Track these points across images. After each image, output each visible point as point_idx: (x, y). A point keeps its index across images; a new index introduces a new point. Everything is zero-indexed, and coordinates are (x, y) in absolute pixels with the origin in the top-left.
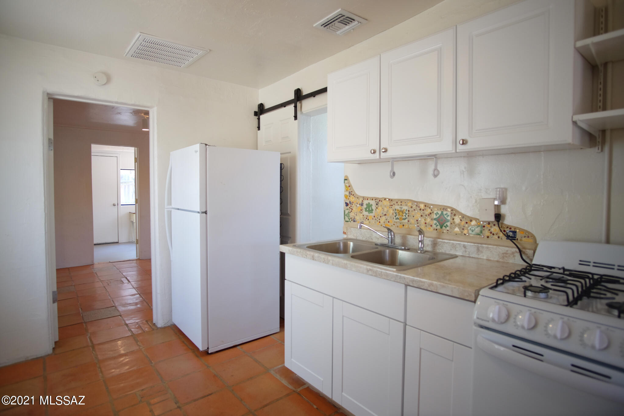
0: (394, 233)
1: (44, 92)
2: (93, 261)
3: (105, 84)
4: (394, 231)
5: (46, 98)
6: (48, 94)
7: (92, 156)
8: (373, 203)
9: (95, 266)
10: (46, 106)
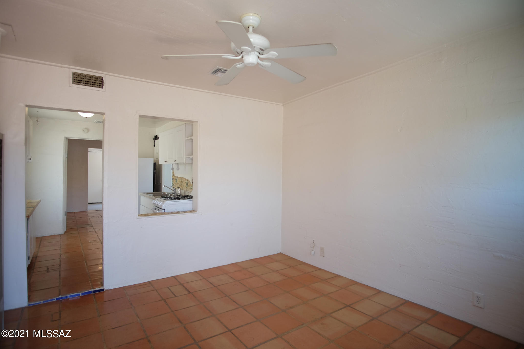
0: (175, 189)
1: (64, 137)
2: (87, 209)
3: (87, 132)
4: (176, 188)
5: (65, 139)
6: (66, 138)
7: (89, 152)
8: (177, 178)
9: (88, 212)
10: (65, 142)
